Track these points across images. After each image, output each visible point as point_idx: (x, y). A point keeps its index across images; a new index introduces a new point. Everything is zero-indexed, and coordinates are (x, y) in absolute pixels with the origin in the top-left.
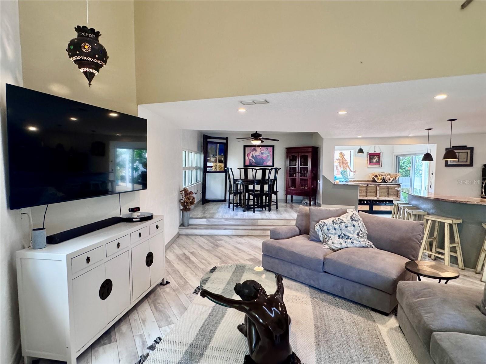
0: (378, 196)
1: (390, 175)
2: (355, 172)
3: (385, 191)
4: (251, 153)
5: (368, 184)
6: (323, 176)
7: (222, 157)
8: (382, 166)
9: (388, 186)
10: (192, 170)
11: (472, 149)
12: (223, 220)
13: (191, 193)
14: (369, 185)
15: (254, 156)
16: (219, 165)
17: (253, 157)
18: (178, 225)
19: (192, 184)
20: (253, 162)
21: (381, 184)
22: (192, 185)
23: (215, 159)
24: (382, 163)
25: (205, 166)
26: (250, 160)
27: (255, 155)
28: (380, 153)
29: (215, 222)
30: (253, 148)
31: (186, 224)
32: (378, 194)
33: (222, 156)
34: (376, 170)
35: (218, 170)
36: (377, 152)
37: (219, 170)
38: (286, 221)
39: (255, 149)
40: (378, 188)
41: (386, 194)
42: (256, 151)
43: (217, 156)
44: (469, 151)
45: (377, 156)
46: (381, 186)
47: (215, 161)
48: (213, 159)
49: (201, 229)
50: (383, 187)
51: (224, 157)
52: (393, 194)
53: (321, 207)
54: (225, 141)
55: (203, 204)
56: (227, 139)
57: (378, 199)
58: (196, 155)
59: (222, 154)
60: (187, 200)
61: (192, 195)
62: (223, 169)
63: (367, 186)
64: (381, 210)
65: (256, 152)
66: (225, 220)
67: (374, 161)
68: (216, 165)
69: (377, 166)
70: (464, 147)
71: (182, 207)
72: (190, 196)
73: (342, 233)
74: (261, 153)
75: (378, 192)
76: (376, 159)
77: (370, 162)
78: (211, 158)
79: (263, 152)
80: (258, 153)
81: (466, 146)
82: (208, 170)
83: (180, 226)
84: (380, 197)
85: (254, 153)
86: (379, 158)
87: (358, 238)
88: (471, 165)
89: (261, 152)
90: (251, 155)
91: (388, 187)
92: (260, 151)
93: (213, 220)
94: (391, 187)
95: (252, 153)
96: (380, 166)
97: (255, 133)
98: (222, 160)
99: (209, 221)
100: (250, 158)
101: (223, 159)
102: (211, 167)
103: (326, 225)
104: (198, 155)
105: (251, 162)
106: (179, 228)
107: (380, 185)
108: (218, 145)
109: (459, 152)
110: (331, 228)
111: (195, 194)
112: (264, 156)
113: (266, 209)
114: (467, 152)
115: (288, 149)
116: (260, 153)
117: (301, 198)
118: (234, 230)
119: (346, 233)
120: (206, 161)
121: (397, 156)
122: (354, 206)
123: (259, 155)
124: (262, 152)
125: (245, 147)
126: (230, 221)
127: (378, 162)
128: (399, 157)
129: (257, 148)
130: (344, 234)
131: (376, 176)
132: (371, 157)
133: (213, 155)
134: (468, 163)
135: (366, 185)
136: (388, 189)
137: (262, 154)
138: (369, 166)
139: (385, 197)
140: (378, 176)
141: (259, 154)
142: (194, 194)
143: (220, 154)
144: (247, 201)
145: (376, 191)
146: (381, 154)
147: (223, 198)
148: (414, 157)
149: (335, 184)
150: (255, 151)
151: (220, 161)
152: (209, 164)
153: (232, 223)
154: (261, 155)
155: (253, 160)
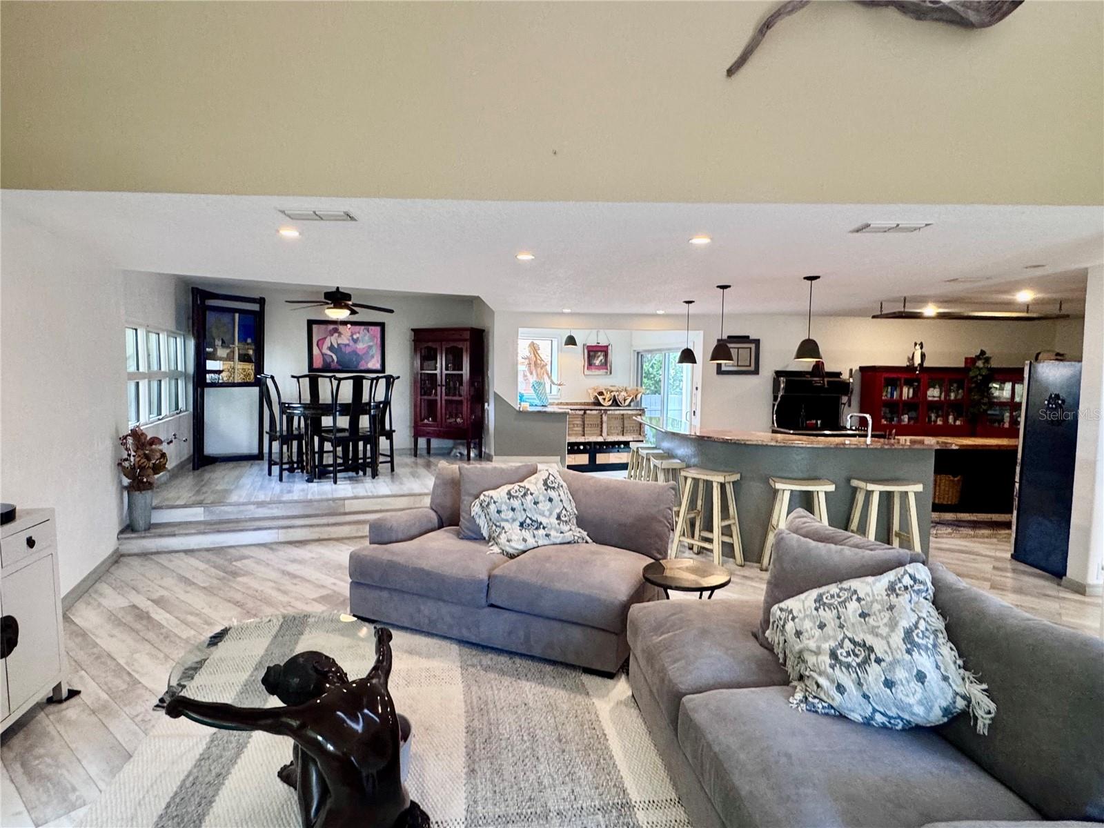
0: (605, 434)
1: (626, 390)
2: (560, 385)
3: (617, 423)
4: (325, 338)
5: (585, 410)
6: (495, 393)
7: (249, 346)
8: (611, 373)
9: (622, 412)
10: (160, 381)
11: (757, 342)
12: (252, 507)
13: (156, 441)
14: (588, 412)
15: (336, 346)
16: (239, 367)
17: (331, 348)
18: (117, 531)
19: (161, 417)
20: (333, 360)
21: (609, 410)
22: (159, 420)
23: (228, 351)
24: (611, 367)
25: (201, 370)
26: (324, 355)
27: (338, 345)
28: (607, 347)
29: (227, 513)
30: (331, 327)
31: (141, 523)
32: (605, 430)
33: (248, 344)
34: (599, 381)
35: (238, 380)
36: (603, 343)
37: (240, 381)
38: (412, 498)
39: (336, 330)
40: (605, 418)
41: (620, 429)
42: (340, 334)
43: (233, 344)
44: (753, 346)
45: (601, 351)
47: (230, 358)
48: (222, 352)
49: (186, 534)
50: (614, 414)
51: (253, 347)
52: (631, 428)
53: (491, 461)
54: (256, 307)
55: (198, 469)
56: (262, 301)
57: (604, 439)
58: (172, 340)
59: (249, 341)
60: (142, 461)
61: (160, 447)
62: (252, 376)
63: (585, 413)
64: (610, 462)
65: (339, 336)
66: (258, 507)
67: (597, 362)
68: (234, 368)
69: (602, 372)
70: (745, 339)
71: (126, 481)
72: (152, 450)
73: (527, 516)
74: (353, 339)
75: (605, 426)
76: (600, 359)
77: (590, 364)
78: (215, 350)
79: (358, 338)
80: (344, 340)
81: (748, 337)
82: (208, 381)
83: (122, 532)
84: (608, 435)
85: (333, 340)
86: (606, 356)
87: (559, 524)
88: (756, 372)
89: (352, 336)
90: (327, 344)
91: (623, 415)
92: (350, 334)
93: (223, 508)
94: (627, 414)
95: (329, 338)
97: (334, 290)
98: (248, 355)
99: (212, 513)
100: (326, 351)
101: (251, 352)
102: (219, 372)
103: (495, 502)
104: (178, 339)
105: (329, 360)
106: (118, 538)
107: (609, 412)
108: (237, 315)
109: (738, 348)
110: (504, 507)
111: (168, 443)
112: (360, 346)
113: (365, 474)
114: (750, 348)
115: (416, 332)
116: (349, 340)
117: (448, 443)
118: (280, 531)
119: (536, 516)
120: (201, 357)
121: (638, 353)
122: (559, 457)
123: (348, 345)
124: (355, 337)
125: (311, 323)
126: (272, 508)
127: (605, 365)
128: (642, 355)
129: (341, 328)
130: (530, 519)
131: (601, 394)
132: (592, 354)
133: (223, 342)
134: (752, 368)
135: (582, 412)
136: (623, 419)
137: (355, 341)
138: (587, 372)
139: (618, 434)
140: (605, 393)
141: (346, 342)
142: (165, 444)
143: (243, 339)
144: (317, 456)
145: (602, 425)
146: (610, 347)
147: (255, 451)
148: (667, 354)
149: (520, 412)
150: (336, 335)
151: (244, 358)
152: (211, 365)
153: (276, 512)
154: (352, 343)
155: (331, 356)
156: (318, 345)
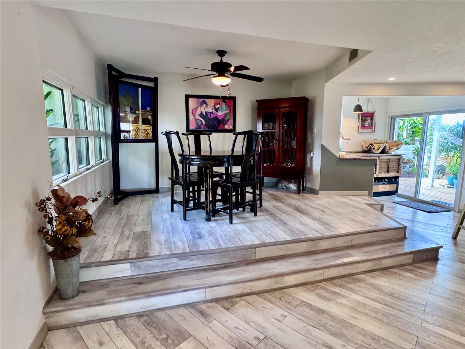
0: (377, 173)
1: (387, 143)
2: (348, 139)
3: (385, 165)
4: (198, 108)
7: (148, 113)
8: (374, 131)
9: (389, 157)
10: (87, 138)
12: (175, 260)
13: (80, 200)
15: (204, 114)
16: (143, 128)
17: (201, 115)
18: (43, 304)
19: (88, 167)
20: (202, 123)
21: (381, 156)
22: (88, 169)
23: (135, 116)
24: (375, 127)
25: (116, 131)
26: (196, 120)
27: (206, 112)
28: (373, 113)
29: (153, 267)
30: (201, 100)
32: (378, 170)
33: (148, 111)
34: (368, 137)
35: (141, 137)
36: (370, 111)
37: (143, 138)
39: (204, 102)
40: (378, 162)
41: (386, 169)
42: (207, 105)
43: (138, 111)
45: (369, 117)
46: (381, 159)
47: (136, 121)
48: (131, 117)
50: (383, 159)
51: (151, 114)
52: (393, 168)
53: (318, 195)
54: (151, 84)
56: (155, 80)
57: (377, 176)
58: (95, 109)
59: (148, 109)
61: (84, 207)
62: (151, 135)
64: (379, 191)
65: (206, 107)
66: (180, 260)
67: (366, 124)
68: (139, 129)
69: (369, 130)
71: (50, 248)
72: (76, 212)
74: (215, 109)
75: (378, 166)
76: (368, 122)
78: (126, 115)
79: (218, 108)
80: (210, 109)
82: (122, 138)
83: (48, 303)
84: (379, 173)
85: (203, 109)
86: (372, 119)
89: (214, 106)
90: (198, 112)
91: (389, 159)
92: (213, 105)
93: (148, 262)
94: (392, 159)
96: (372, 131)
97: (219, 63)
98: (148, 119)
99: (139, 267)
100: (197, 117)
101: (150, 117)
102: (128, 132)
104: (100, 109)
105: (200, 123)
106: (44, 313)
108: (140, 89)
111: (93, 201)
112: (220, 113)
115: (260, 103)
116: (212, 109)
120: (116, 121)
121: (391, 117)
122: (368, 192)
123: (212, 113)
124: (217, 107)
125: (188, 97)
126: (192, 260)
127: (371, 126)
128: (394, 119)
129: (207, 101)
131: (371, 145)
132: (364, 118)
133: (131, 109)
136: (389, 162)
137: (217, 110)
138: (360, 131)
139: (385, 173)
140: (374, 144)
141: (211, 110)
142: (89, 202)
143: (144, 108)
145: (376, 166)
146: (375, 114)
147: (153, 186)
148: (427, 117)
149: (340, 159)
150: (205, 105)
151: (145, 122)
152: (124, 126)
153: (197, 263)
154: (214, 112)
155: (201, 121)
156: (192, 113)
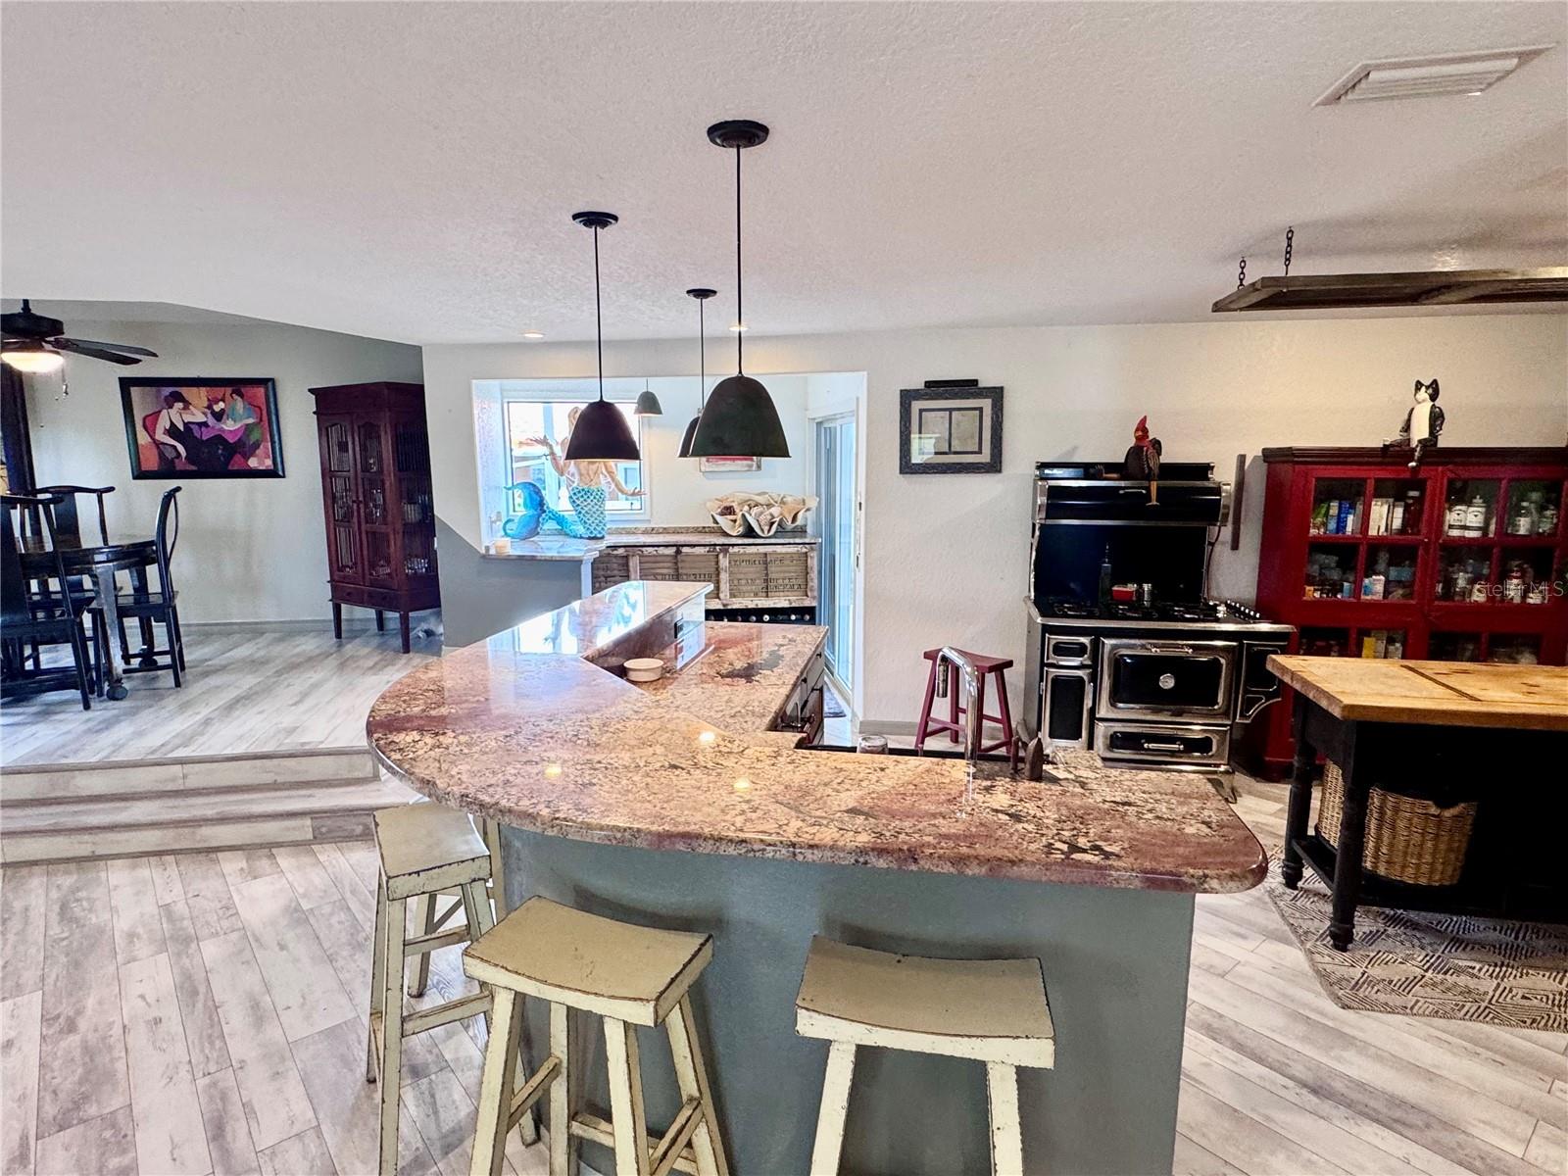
0: (725, 593)
1: (783, 502)
3: (753, 571)
4: (160, 412)
5: (678, 546)
8: (760, 467)
9: (762, 549)
11: (997, 394)
14: (685, 550)
15: (181, 427)
17: (172, 431)
20: (179, 455)
21: (733, 545)
26: (157, 444)
27: (186, 425)
32: (725, 587)
39: (177, 397)
40: (724, 562)
41: (759, 584)
42: (187, 404)
44: (986, 404)
46: (734, 554)
50: (745, 554)
52: (787, 581)
57: (724, 605)
63: (678, 552)
65: (186, 408)
69: (743, 465)
70: (966, 388)
74: (214, 414)
75: (724, 577)
79: (223, 410)
80: (197, 416)
81: (974, 382)
84: (733, 595)
85: (175, 416)
88: (994, 466)
89: (210, 407)
90: (163, 423)
91: (765, 554)
92: (206, 404)
94: (775, 553)
95: (164, 412)
96: (751, 466)
100: (161, 437)
105: (171, 454)
107: (731, 550)
109: (951, 410)
112: (229, 426)
114: (981, 409)
115: (323, 395)
116: (204, 414)
121: (819, 424)
123: (205, 424)
124: (217, 408)
125: (126, 384)
129: (186, 392)
131: (728, 511)
134: (985, 457)
135: (671, 551)
136: (766, 563)
137: (219, 416)
138: (705, 466)
139: (756, 595)
140: (737, 509)
141: (200, 418)
145: (718, 575)
149: (486, 558)
150: (179, 405)
154: (211, 421)
155: (175, 447)
156: (145, 427)
